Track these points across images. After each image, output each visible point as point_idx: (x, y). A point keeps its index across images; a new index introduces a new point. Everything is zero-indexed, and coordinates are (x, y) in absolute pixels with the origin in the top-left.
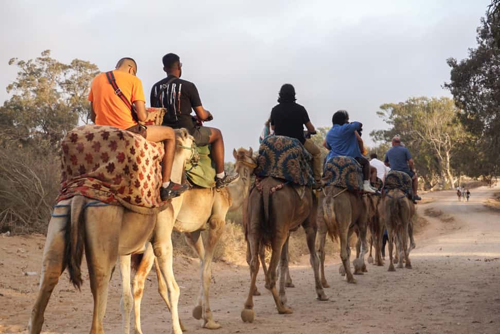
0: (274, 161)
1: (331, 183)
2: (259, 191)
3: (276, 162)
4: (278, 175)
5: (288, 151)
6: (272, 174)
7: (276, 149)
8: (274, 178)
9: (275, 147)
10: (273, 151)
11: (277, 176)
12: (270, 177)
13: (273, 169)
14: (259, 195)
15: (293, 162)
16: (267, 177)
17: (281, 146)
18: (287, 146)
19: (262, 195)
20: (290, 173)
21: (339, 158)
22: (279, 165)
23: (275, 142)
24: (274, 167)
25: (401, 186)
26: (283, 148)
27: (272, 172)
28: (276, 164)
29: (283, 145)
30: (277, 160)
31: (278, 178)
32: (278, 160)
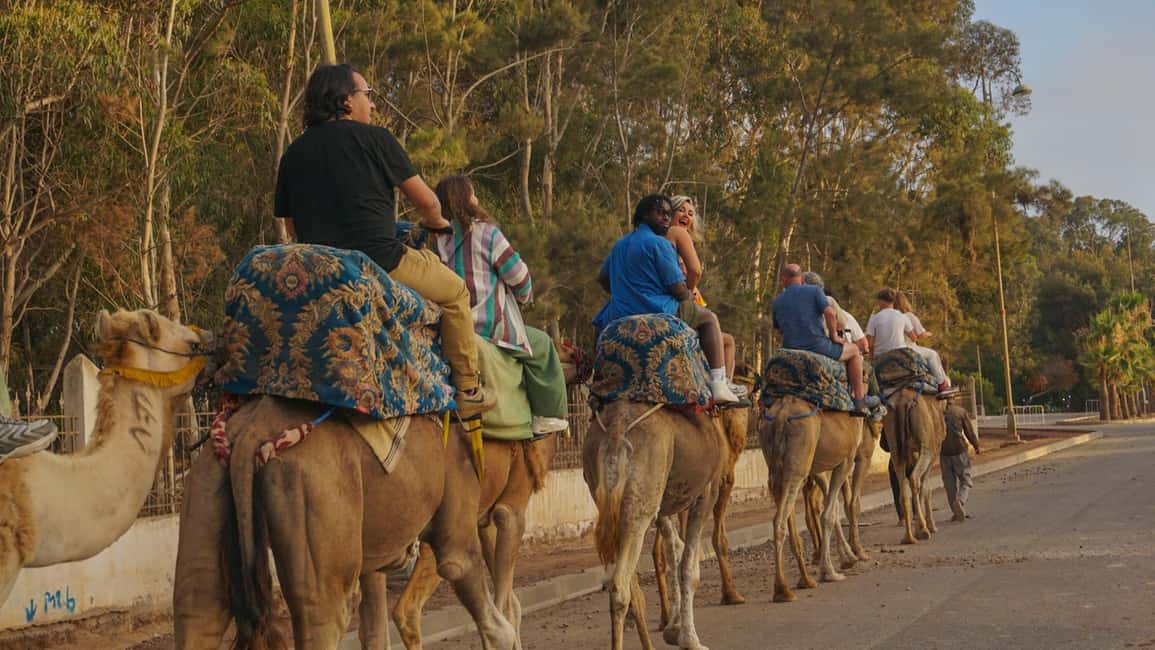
0: (276, 338)
1: (620, 395)
2: (219, 456)
3: (286, 342)
4: (294, 388)
5: (327, 297)
6: (273, 385)
7: (283, 295)
8: (280, 400)
9: (281, 286)
10: (274, 301)
11: (291, 395)
12: (266, 401)
13: (277, 368)
14: (217, 472)
15: (345, 338)
16: (259, 396)
17: (300, 282)
18: (321, 281)
19: (227, 470)
20: (336, 376)
21: (633, 323)
22: (296, 352)
23: (279, 268)
24: (279, 361)
25: (803, 389)
26: (309, 286)
27: (275, 379)
28: (285, 347)
29: (307, 278)
30: (288, 333)
31: (294, 401)
32: (293, 332)
